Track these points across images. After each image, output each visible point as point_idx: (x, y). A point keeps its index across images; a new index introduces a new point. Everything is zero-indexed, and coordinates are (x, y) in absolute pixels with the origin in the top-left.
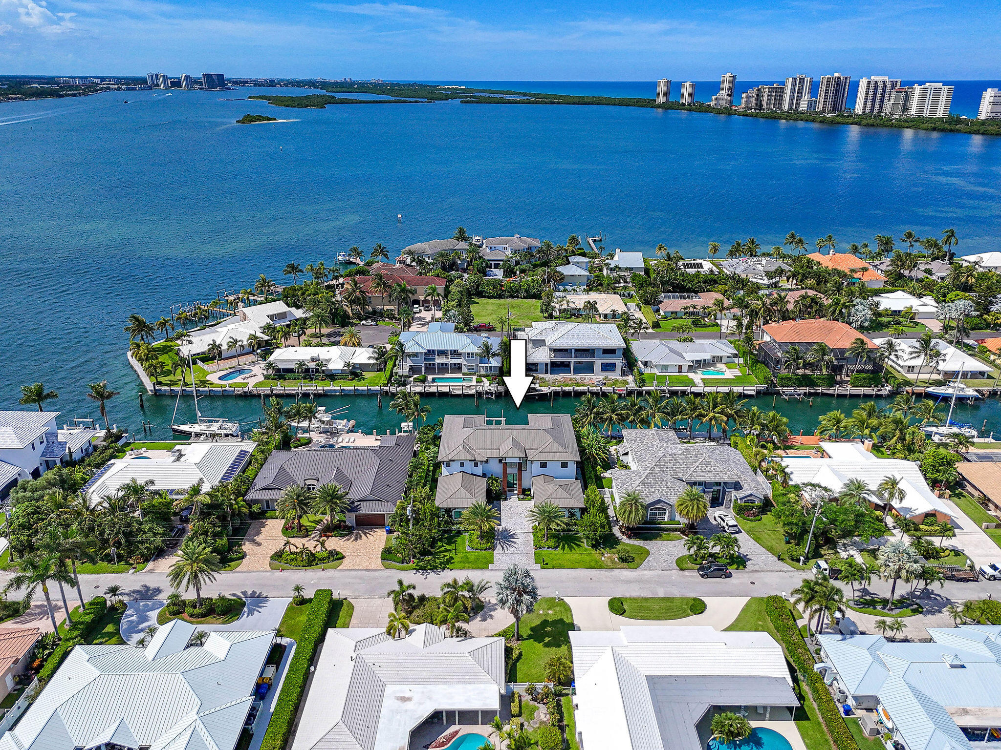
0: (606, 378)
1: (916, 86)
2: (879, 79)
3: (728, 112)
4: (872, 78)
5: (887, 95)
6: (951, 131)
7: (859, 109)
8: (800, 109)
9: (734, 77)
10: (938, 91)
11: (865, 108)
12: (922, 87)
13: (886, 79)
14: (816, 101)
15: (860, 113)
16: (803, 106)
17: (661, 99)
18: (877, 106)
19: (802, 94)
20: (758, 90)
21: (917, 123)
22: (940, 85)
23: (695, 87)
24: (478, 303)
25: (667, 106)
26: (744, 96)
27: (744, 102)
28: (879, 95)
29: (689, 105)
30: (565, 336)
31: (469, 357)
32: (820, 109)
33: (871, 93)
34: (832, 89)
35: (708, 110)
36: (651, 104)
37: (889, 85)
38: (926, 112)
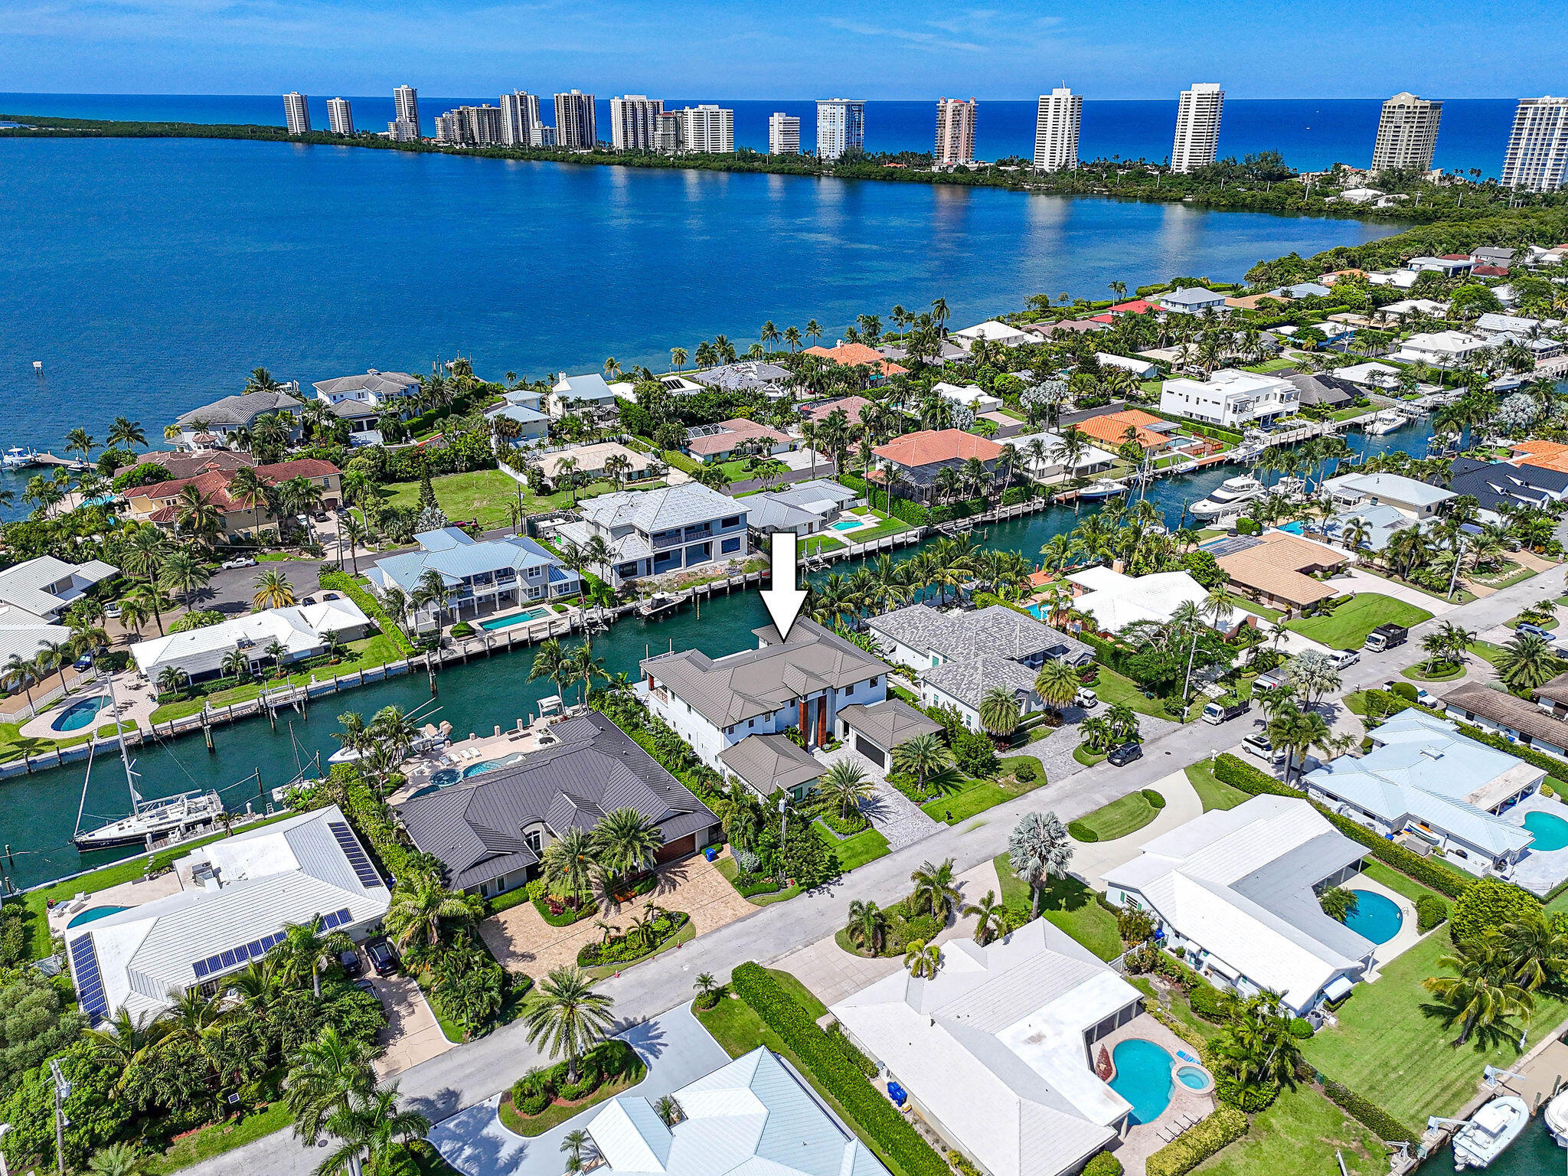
0: (733, 562)
1: (687, 109)
2: (636, 98)
3: (420, 148)
4: (626, 97)
5: (650, 122)
6: (750, 171)
7: (618, 142)
8: (533, 144)
9: (414, 92)
10: (715, 116)
11: (626, 140)
12: (696, 110)
13: (644, 98)
14: (551, 131)
15: (622, 148)
16: (536, 139)
17: (296, 127)
18: (641, 137)
19: (528, 121)
20: (460, 113)
21: (703, 161)
22: (715, 108)
23: (353, 107)
24: (396, 493)
25: (309, 139)
26: (438, 121)
27: (440, 133)
28: (640, 123)
29: (352, 136)
30: (663, 512)
31: (531, 575)
32: (564, 143)
33: (630, 120)
34: (573, 113)
35: (386, 145)
36: (281, 134)
37: (649, 107)
38: (708, 148)
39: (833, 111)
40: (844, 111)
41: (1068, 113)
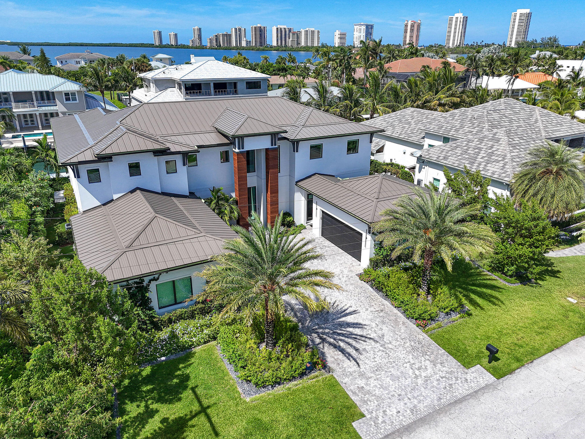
2: (282, 27)
4: (279, 26)
5: (287, 36)
7: (274, 43)
8: (243, 47)
10: (313, 33)
13: (285, 27)
15: (276, 45)
16: (244, 44)
17: (157, 43)
18: (283, 42)
19: (241, 37)
28: (283, 36)
31: (68, 99)
32: (254, 45)
33: (279, 35)
34: (258, 33)
37: (287, 30)
38: (309, 44)
39: (360, 28)
40: (365, 28)
41: (461, 23)
